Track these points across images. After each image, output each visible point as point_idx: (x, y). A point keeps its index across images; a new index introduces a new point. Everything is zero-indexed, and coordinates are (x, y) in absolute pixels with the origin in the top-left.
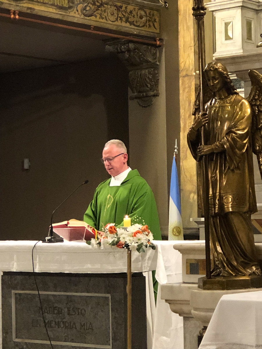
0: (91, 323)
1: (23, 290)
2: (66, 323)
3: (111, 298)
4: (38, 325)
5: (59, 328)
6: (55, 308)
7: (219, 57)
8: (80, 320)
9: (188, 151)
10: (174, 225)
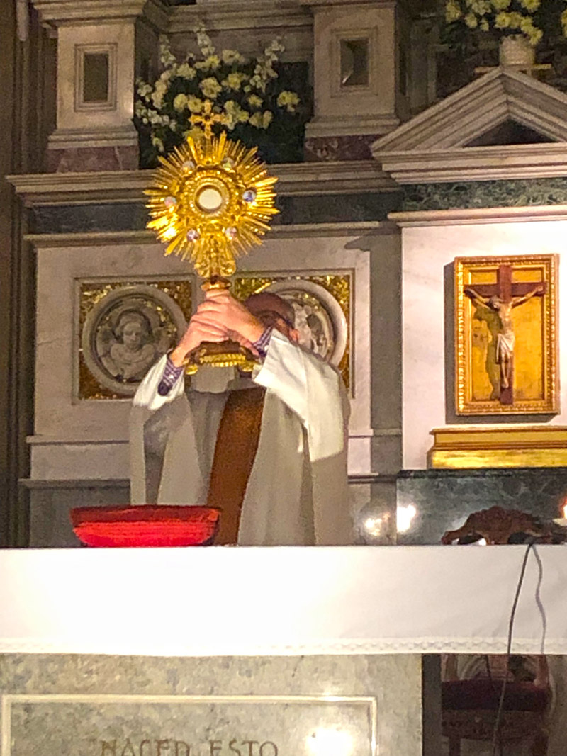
1: (45, 691)
6: (165, 745)
7: (67, 143)
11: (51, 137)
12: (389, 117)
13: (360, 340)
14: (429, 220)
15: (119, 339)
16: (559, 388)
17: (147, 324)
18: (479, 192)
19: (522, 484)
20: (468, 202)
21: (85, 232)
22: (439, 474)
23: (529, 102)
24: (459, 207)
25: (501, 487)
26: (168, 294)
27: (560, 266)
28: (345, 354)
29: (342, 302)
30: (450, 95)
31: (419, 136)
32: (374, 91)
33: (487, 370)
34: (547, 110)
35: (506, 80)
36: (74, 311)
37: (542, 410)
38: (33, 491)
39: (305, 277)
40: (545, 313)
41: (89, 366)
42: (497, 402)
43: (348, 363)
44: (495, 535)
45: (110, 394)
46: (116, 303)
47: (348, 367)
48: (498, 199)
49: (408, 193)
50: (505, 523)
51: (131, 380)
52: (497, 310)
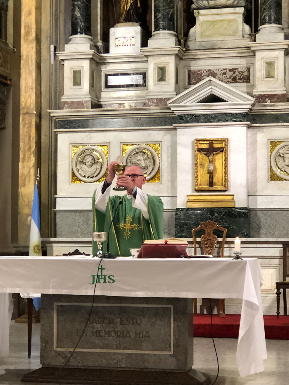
1: (68, 302)
2: (117, 332)
4: (84, 335)
6: (106, 319)
7: (67, 99)
8: (135, 329)
9: (26, 179)
10: (35, 244)
11: (62, 97)
12: (173, 92)
13: (163, 165)
14: (186, 126)
15: (85, 164)
16: (228, 181)
17: (94, 159)
18: (202, 117)
19: (216, 213)
20: (199, 121)
21: (73, 129)
22: (189, 209)
23: (219, 88)
24: (195, 122)
25: (209, 213)
26: (101, 149)
27: (229, 142)
28: (159, 169)
29: (158, 152)
30: (193, 84)
31: (182, 100)
32: (168, 83)
33: (205, 176)
34: (224, 91)
35: (211, 81)
36: (70, 154)
37: (222, 189)
38: (57, 213)
39: (145, 144)
40: (224, 157)
41: (74, 172)
42: (208, 186)
43: (160, 172)
44: (209, 230)
45: (82, 182)
46: (83, 152)
47: (159, 174)
48: (208, 120)
49: (179, 117)
50: (211, 226)
51: (88, 177)
52: (208, 156)
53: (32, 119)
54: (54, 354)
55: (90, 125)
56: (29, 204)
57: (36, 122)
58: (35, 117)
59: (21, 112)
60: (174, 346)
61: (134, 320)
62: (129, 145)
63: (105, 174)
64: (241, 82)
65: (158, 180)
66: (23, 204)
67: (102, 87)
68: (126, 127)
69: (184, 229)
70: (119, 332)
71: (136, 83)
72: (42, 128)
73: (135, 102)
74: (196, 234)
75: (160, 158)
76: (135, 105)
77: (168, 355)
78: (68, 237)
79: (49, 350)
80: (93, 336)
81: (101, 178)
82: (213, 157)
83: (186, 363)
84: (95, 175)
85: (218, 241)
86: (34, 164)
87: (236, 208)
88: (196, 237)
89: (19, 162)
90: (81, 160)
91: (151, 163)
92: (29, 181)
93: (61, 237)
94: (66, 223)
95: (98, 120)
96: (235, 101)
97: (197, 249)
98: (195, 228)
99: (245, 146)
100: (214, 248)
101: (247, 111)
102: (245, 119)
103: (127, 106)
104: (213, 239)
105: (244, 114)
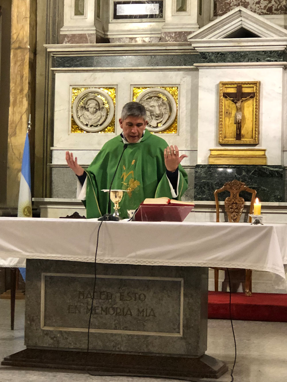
0: (152, 309)
1: (58, 272)
2: (117, 310)
3: (184, 282)
4: (77, 311)
5: (106, 314)
6: (103, 293)
7: (67, 32)
8: (137, 306)
9: (18, 128)
10: (25, 204)
11: (61, 29)
12: (195, 24)
13: (182, 113)
14: (210, 66)
15: (87, 109)
16: (259, 134)
17: (98, 104)
18: (230, 56)
19: (244, 171)
20: (225, 60)
21: (74, 67)
22: (211, 166)
23: (251, 21)
24: (221, 61)
25: (235, 172)
26: (107, 92)
27: (261, 86)
28: (176, 118)
29: (175, 97)
30: (219, 16)
31: (207, 33)
32: (189, 14)
33: (231, 127)
34: (257, 24)
35: (241, 12)
36: (69, 98)
37: (252, 143)
38: (53, 168)
39: (161, 87)
40: (254, 105)
41: (75, 120)
42: (235, 139)
43: (177, 121)
44: (234, 191)
45: (83, 131)
46: (86, 95)
47: (177, 123)
48: (237, 59)
49: (202, 56)
50: (238, 187)
51: (91, 126)
52: (236, 103)
53: (25, 56)
54: (42, 334)
55: (94, 63)
56: (20, 156)
57: (30, 58)
58: (28, 53)
59: (12, 46)
60: (183, 326)
61: (136, 294)
62: (141, 88)
63: (111, 122)
64: (278, 14)
65: (175, 131)
66: (14, 157)
67: (109, 17)
68: (138, 66)
69: (205, 190)
70: (118, 309)
71: (150, 13)
72: (37, 66)
73: (149, 36)
74: (218, 196)
75: (177, 104)
76: (149, 40)
77: (176, 337)
78: (66, 197)
79: (35, 328)
80: (87, 313)
81: (106, 128)
82: (241, 104)
83: (197, 348)
84: (99, 124)
85: (245, 205)
86: (27, 110)
87: (269, 165)
88: (219, 200)
89: (8, 106)
90: (83, 105)
91: (167, 110)
92: (21, 129)
93: (58, 197)
94: (63, 181)
95: (104, 57)
96: (269, 36)
97: (220, 214)
98: (218, 189)
99: (281, 91)
100: (240, 214)
101: (284, 49)
102: (281, 59)
103: (139, 42)
104: (239, 203)
105: (281, 53)
